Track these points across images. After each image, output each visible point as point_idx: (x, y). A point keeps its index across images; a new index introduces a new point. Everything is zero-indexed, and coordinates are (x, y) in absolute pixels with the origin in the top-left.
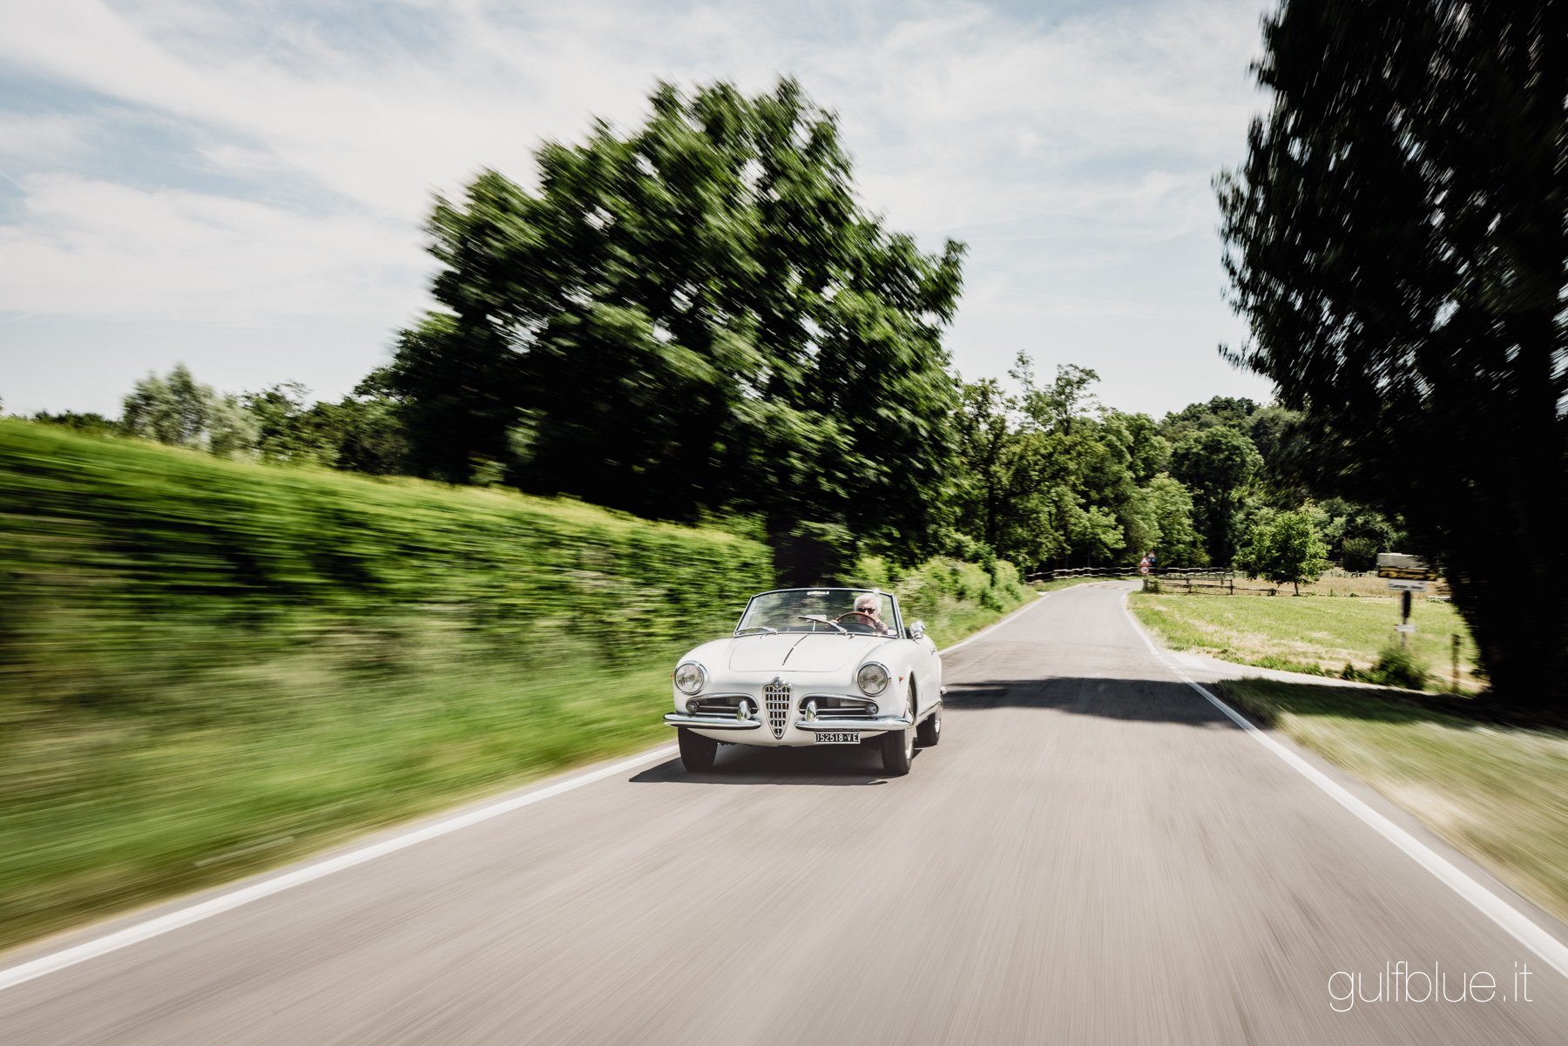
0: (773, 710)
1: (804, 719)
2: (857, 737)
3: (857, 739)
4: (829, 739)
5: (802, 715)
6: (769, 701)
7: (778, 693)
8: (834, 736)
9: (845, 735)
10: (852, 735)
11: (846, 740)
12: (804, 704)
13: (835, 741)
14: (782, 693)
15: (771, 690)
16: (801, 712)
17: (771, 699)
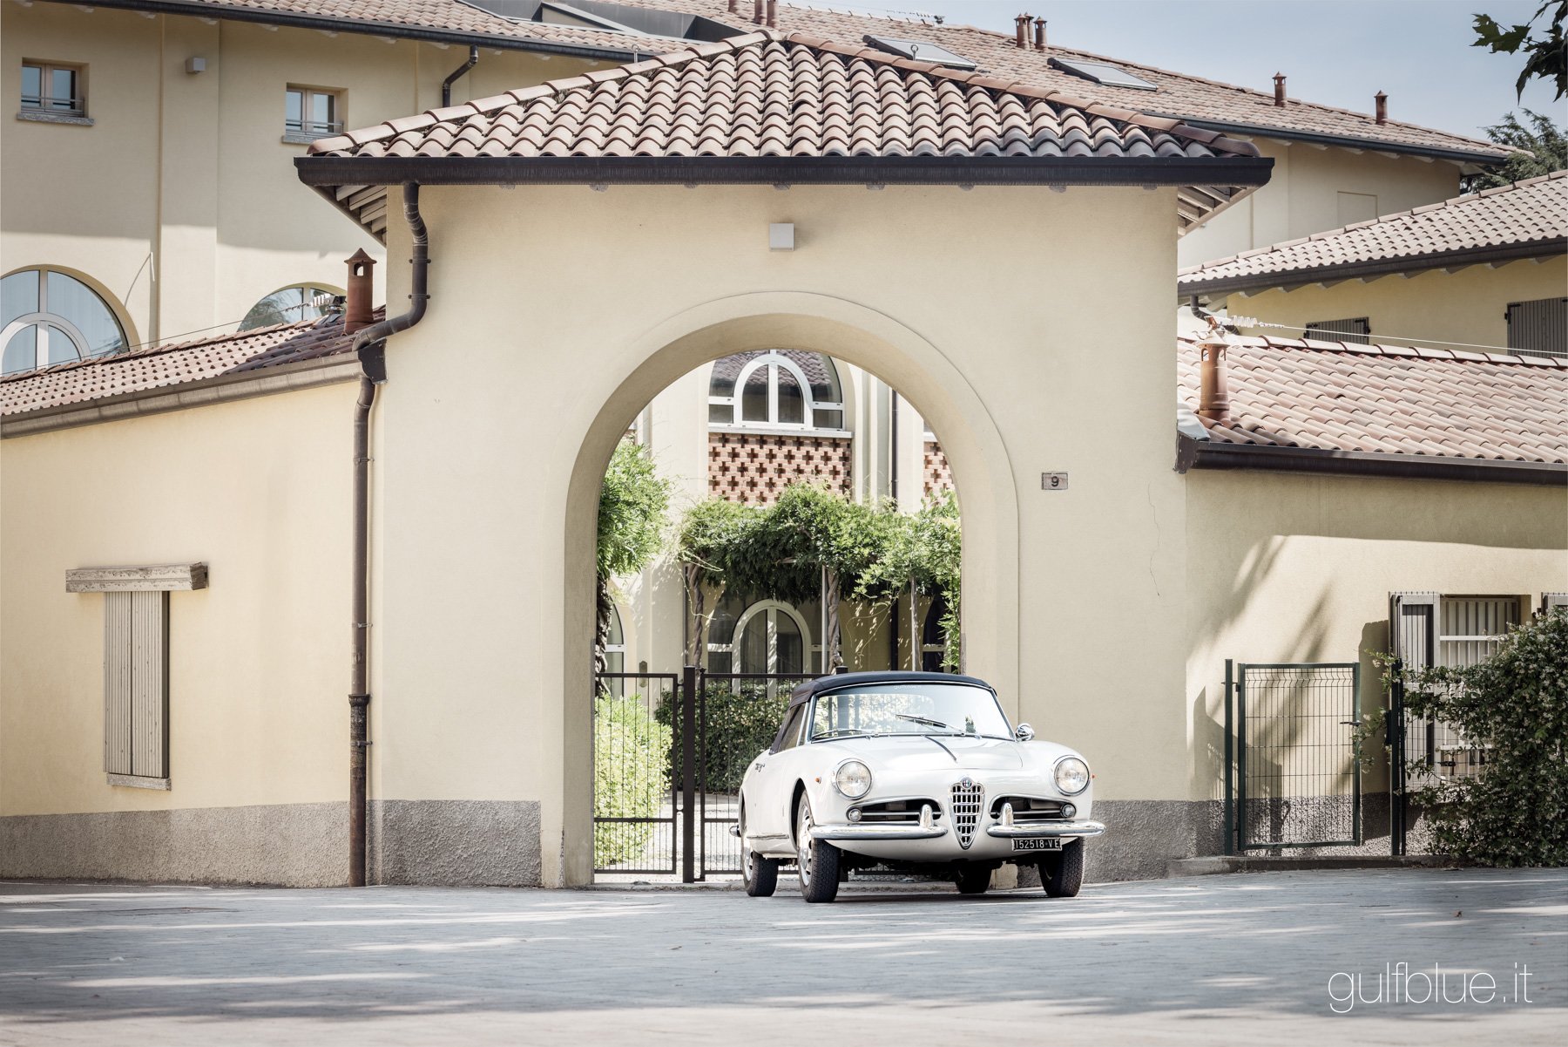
0: (961, 814)
1: (997, 824)
2: (1058, 842)
3: (1059, 845)
4: (1029, 845)
5: (994, 820)
6: (957, 803)
7: (967, 793)
8: (1034, 841)
9: (1045, 841)
10: (1053, 840)
11: (1048, 847)
12: (997, 806)
13: (1035, 848)
14: (971, 794)
15: (959, 790)
16: (993, 816)
17: (959, 801)
